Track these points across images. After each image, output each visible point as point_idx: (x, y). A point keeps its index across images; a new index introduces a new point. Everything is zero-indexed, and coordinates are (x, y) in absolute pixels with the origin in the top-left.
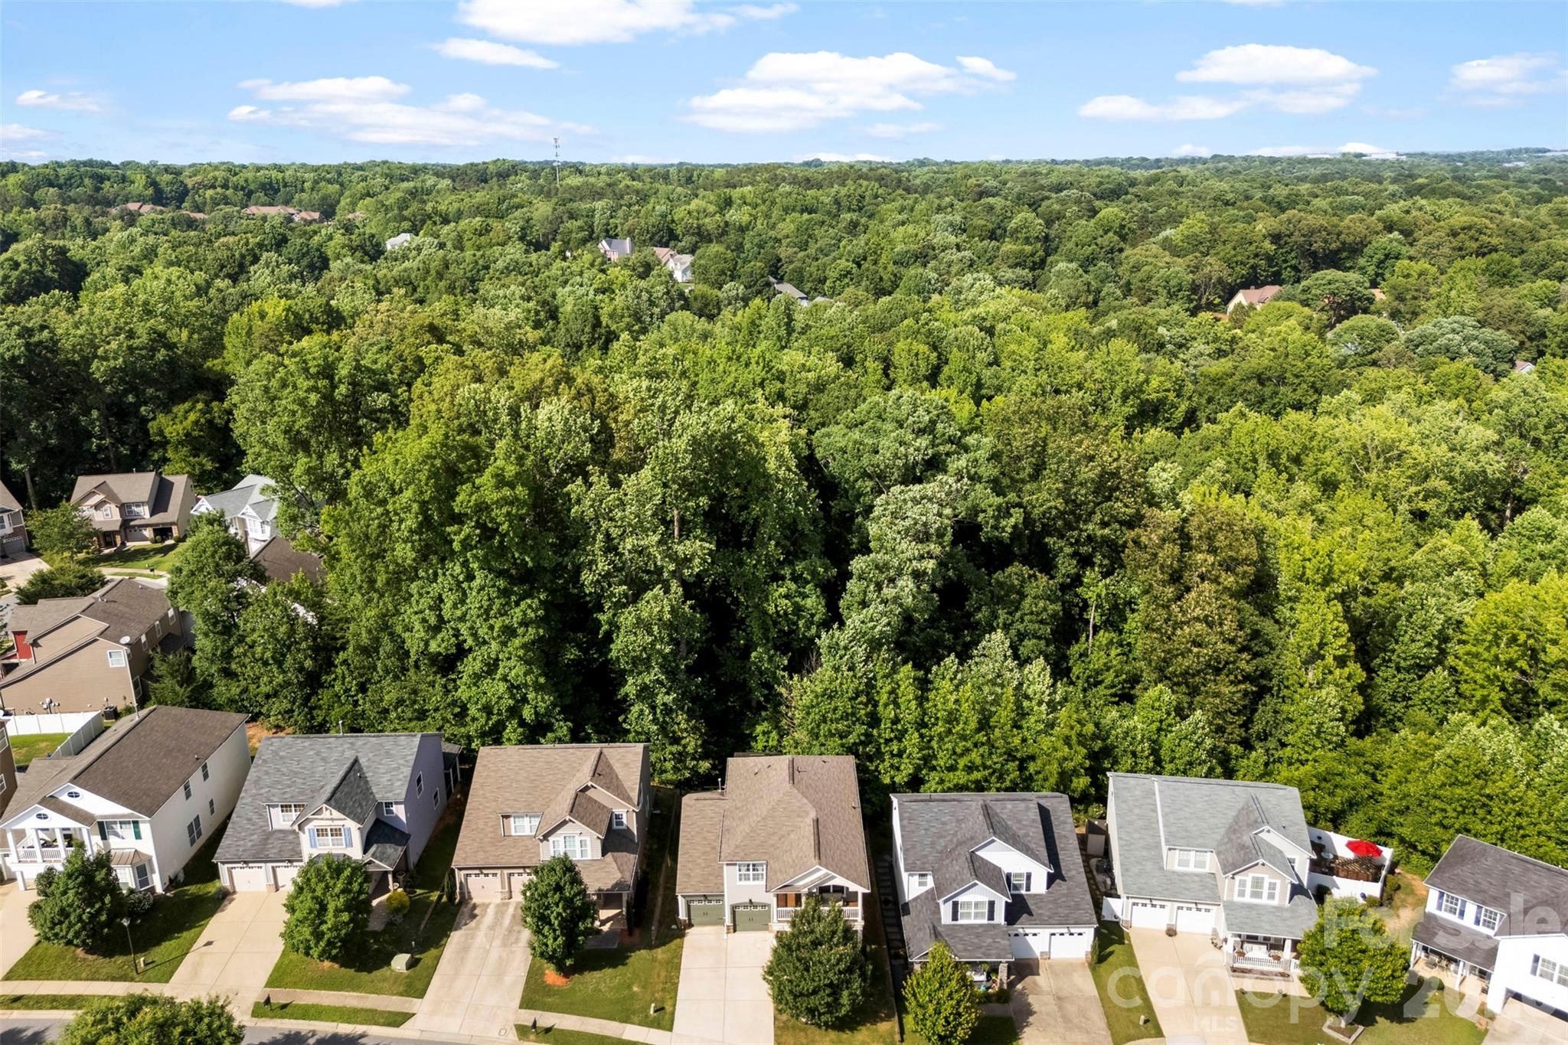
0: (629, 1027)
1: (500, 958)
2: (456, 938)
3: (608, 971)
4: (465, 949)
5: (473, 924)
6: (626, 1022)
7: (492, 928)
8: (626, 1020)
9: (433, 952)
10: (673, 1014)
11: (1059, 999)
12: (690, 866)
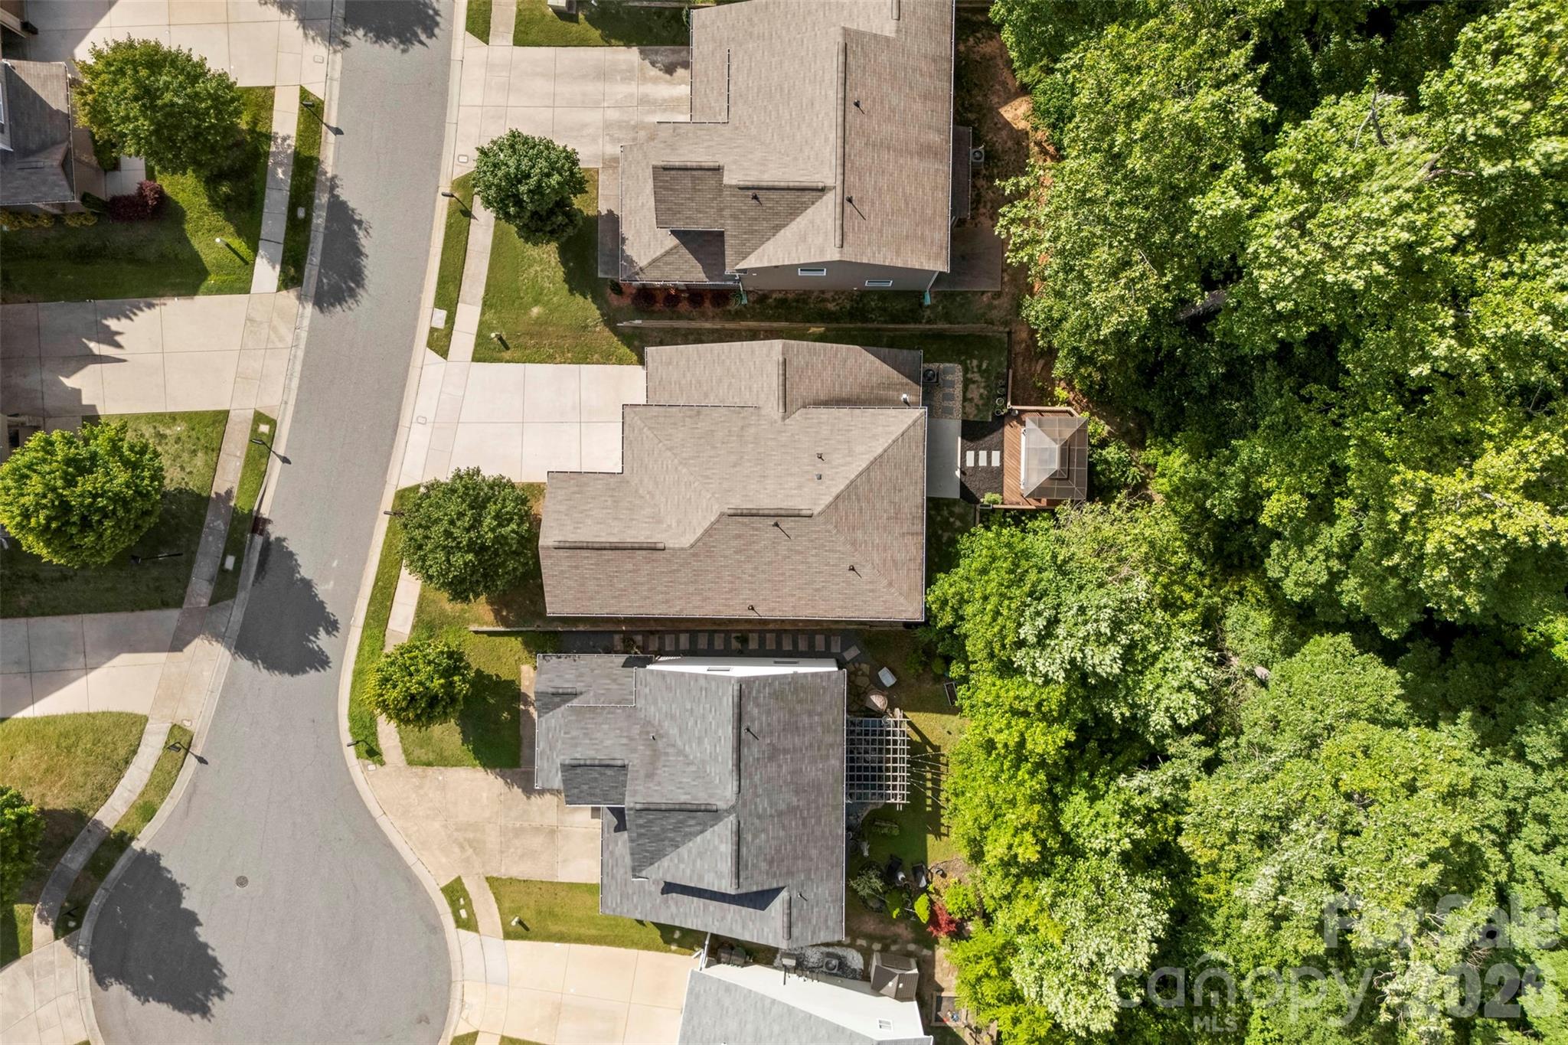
0: (478, 310)
1: (585, 126)
2: (630, 56)
3: (560, 273)
4: (603, 74)
5: (654, 72)
6: (484, 304)
7: (644, 101)
8: (486, 305)
9: (596, 34)
10: (500, 360)
11: (552, 832)
12: (683, 363)
